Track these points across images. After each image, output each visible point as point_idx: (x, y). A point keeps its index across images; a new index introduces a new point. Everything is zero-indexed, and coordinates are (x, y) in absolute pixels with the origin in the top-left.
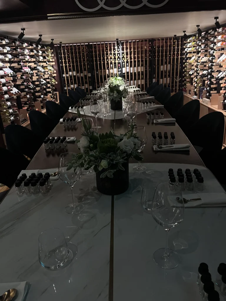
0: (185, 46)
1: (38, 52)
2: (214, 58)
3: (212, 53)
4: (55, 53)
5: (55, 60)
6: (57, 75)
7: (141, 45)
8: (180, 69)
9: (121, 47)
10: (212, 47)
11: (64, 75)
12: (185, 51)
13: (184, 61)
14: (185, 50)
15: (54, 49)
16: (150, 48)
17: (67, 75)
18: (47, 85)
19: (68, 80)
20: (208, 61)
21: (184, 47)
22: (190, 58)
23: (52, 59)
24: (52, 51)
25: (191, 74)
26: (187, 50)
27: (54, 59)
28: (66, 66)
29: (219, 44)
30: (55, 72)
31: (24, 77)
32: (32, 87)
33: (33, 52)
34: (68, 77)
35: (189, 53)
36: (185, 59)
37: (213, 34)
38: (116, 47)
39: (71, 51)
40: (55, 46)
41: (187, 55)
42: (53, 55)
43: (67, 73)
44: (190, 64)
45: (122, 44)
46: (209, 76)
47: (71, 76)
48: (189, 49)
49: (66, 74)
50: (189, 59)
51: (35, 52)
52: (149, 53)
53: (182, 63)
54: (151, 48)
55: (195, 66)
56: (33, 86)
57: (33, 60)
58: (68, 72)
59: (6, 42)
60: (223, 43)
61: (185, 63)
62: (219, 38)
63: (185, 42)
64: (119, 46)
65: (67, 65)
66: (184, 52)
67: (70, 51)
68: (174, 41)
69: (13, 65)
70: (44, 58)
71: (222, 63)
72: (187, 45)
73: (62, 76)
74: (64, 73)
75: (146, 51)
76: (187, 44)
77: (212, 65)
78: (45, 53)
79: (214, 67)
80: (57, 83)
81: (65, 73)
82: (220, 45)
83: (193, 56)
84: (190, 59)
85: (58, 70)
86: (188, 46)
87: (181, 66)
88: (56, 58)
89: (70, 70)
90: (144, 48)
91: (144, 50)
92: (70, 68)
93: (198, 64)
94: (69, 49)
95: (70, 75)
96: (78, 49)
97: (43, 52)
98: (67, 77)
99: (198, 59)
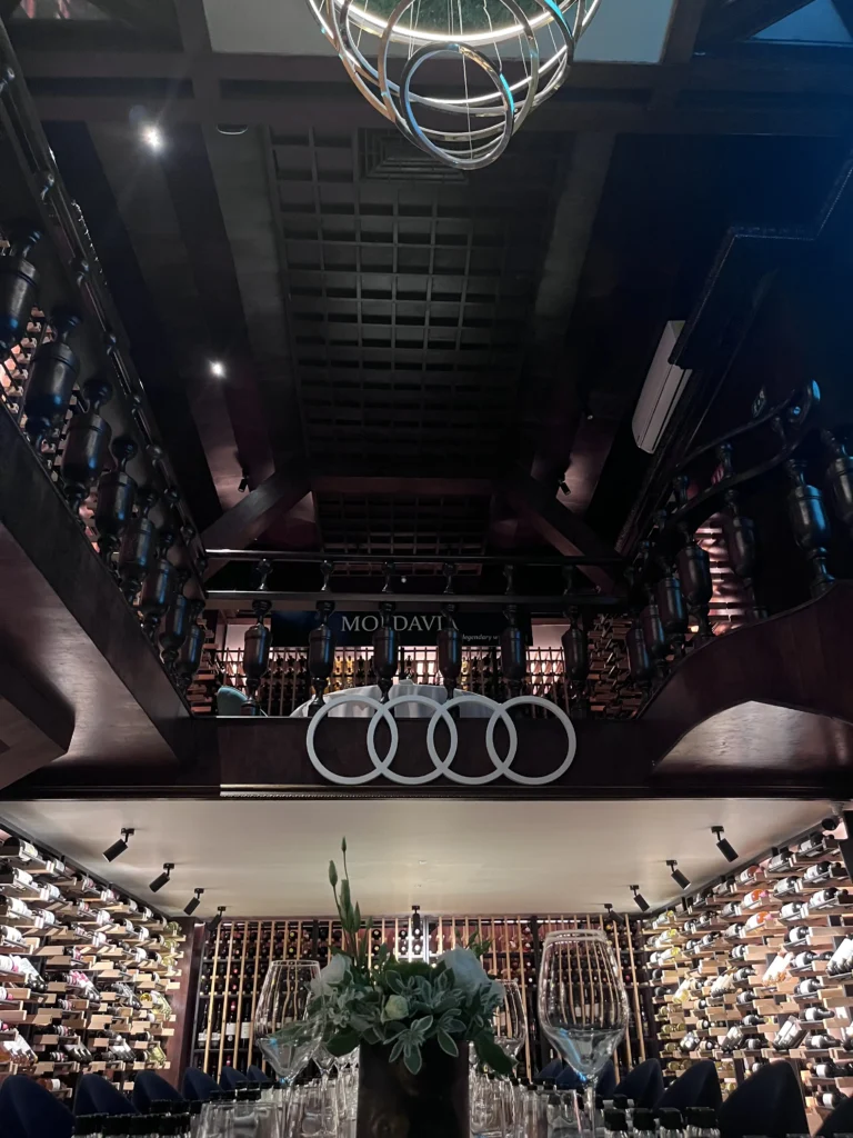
0: (649, 946)
1: (137, 930)
2: (747, 971)
3: (739, 955)
4: (190, 951)
5: (183, 973)
6: (175, 1033)
7: (498, 935)
8: (646, 1029)
9: (426, 938)
10: (734, 933)
11: (204, 1037)
12: (652, 964)
13: (655, 1002)
14: (649, 960)
15: (191, 936)
16: (528, 945)
17: (214, 1034)
18: (132, 1062)
19: (213, 1057)
20: (733, 987)
21: (647, 949)
22: (674, 987)
23: (176, 968)
24: (183, 939)
25: (689, 1045)
26: (657, 958)
27: (180, 971)
28: (219, 1001)
29: (752, 922)
30: (173, 1018)
31: (66, 1003)
32: (79, 1051)
33: (122, 923)
34: (218, 1047)
35: (666, 968)
36: (657, 990)
37: (726, 892)
38: (410, 938)
39: (248, 945)
40: (197, 925)
41: (659, 975)
42: (181, 956)
43: (216, 1028)
44: (677, 1008)
45: (433, 928)
46: (751, 1042)
47: (230, 1039)
48: (664, 955)
49: (213, 1030)
50: (669, 991)
51: (130, 926)
52: (525, 966)
53: (649, 1009)
54: (532, 947)
55: (697, 1013)
56: (85, 1051)
57: (115, 951)
58: (223, 1024)
59: (55, 870)
60: (762, 916)
61: (658, 1006)
62: (748, 900)
63: (645, 932)
64: (421, 934)
65: (226, 993)
66: (649, 967)
67: (245, 942)
68: (609, 927)
69: (47, 951)
70: (152, 955)
71: (777, 985)
72: (654, 941)
73: (197, 1036)
74: (206, 1027)
75: (514, 956)
76: (651, 939)
77: (749, 999)
78: (158, 941)
79: (757, 1004)
80: (168, 1065)
81: (209, 1025)
82: (756, 925)
83: (682, 979)
84: (673, 992)
85: (184, 1013)
86: (658, 945)
87: (649, 1018)
88: (188, 968)
89: (231, 1018)
90: (508, 945)
91: (508, 952)
92: (233, 1007)
93: (703, 1003)
94: (245, 937)
95: (226, 1037)
96: (275, 938)
97: (154, 935)
98: (215, 1046)
99: (700, 984)
